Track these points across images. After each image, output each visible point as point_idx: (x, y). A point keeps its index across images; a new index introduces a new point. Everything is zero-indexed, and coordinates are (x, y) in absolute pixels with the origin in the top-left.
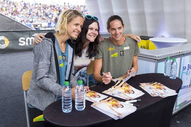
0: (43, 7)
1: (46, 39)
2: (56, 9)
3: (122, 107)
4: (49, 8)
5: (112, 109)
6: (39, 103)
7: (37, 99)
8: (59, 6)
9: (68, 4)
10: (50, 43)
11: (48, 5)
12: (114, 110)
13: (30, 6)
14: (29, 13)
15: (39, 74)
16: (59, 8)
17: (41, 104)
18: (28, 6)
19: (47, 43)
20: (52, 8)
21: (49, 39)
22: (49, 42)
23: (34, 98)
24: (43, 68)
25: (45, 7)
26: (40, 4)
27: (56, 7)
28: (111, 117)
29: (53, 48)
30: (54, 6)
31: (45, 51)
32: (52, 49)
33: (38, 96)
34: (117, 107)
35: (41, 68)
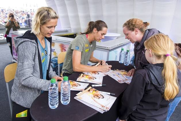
0: (16, 12)
1: (30, 41)
2: (25, 13)
3: (103, 97)
4: (20, 13)
5: (94, 101)
6: (24, 100)
7: (21, 97)
8: (27, 11)
9: (34, 10)
10: (35, 44)
11: (19, 10)
12: (97, 102)
13: (6, 11)
14: (5, 16)
15: (25, 74)
16: (27, 13)
17: (25, 101)
18: (4, 11)
19: (31, 45)
20: (22, 13)
21: (32, 41)
22: (33, 44)
23: (18, 96)
24: (29, 68)
25: (17, 12)
26: (13, 10)
27: (25, 12)
28: (97, 111)
29: (37, 48)
30: (23, 12)
31: (30, 52)
32: (36, 50)
33: (22, 94)
34: (98, 98)
35: (27, 68)
